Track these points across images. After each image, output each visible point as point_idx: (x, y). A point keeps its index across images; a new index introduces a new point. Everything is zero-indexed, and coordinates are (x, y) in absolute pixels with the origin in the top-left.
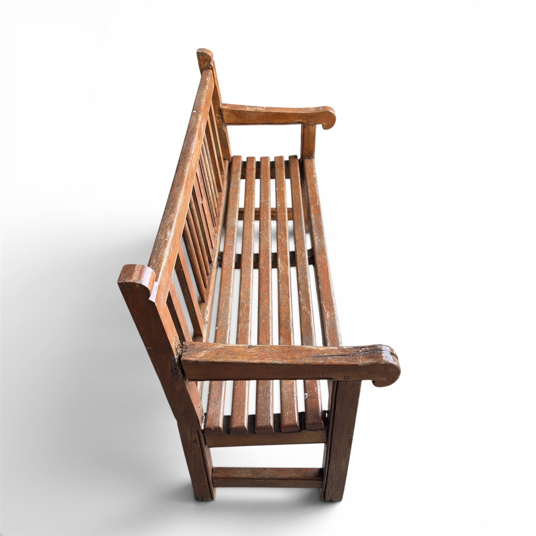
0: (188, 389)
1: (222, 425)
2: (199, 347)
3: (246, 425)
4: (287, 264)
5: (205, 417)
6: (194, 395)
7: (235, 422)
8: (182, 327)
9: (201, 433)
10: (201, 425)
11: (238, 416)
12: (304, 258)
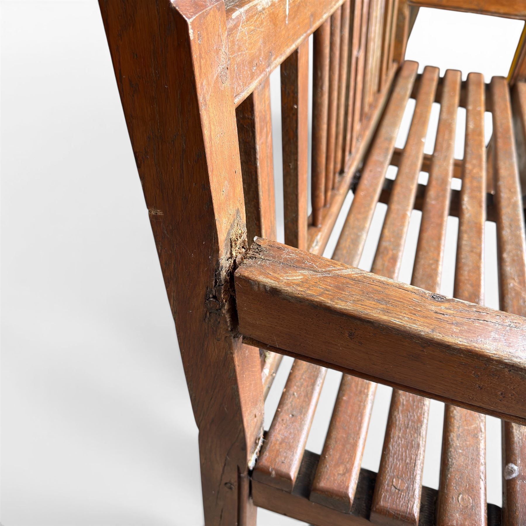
0: (236, 363)
1: (295, 472)
2: (292, 259)
3: (351, 493)
4: (481, 206)
5: (263, 442)
6: (251, 384)
7: (327, 477)
8: (263, 220)
9: (244, 474)
10: (249, 458)
11: (337, 465)
12: (515, 205)
